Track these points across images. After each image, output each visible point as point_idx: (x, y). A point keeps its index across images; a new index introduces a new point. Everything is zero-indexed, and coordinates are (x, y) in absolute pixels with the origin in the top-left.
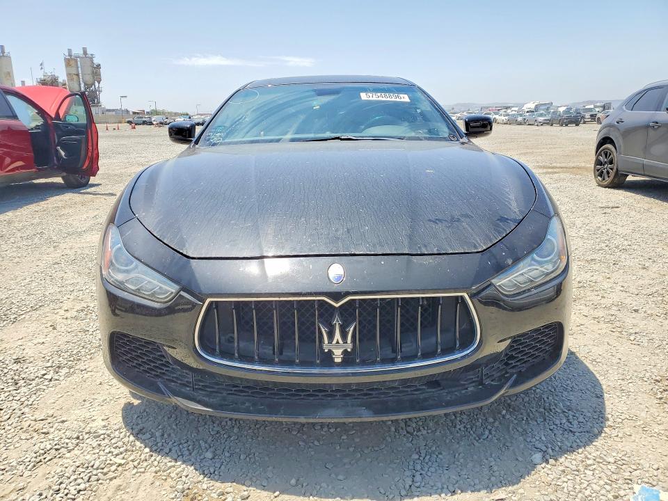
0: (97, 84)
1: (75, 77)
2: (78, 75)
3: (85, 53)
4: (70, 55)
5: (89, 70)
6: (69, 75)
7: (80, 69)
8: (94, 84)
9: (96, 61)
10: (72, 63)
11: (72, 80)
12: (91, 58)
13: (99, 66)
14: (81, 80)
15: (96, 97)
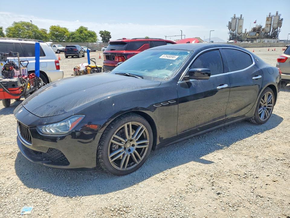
0: (279, 28)
1: (269, 26)
2: (271, 24)
3: (277, 14)
4: (269, 16)
5: (276, 22)
6: (267, 25)
7: (272, 22)
8: (277, 28)
9: (281, 17)
10: (270, 19)
11: (268, 27)
12: (279, 17)
13: (282, 19)
14: (272, 27)
15: (277, 34)
